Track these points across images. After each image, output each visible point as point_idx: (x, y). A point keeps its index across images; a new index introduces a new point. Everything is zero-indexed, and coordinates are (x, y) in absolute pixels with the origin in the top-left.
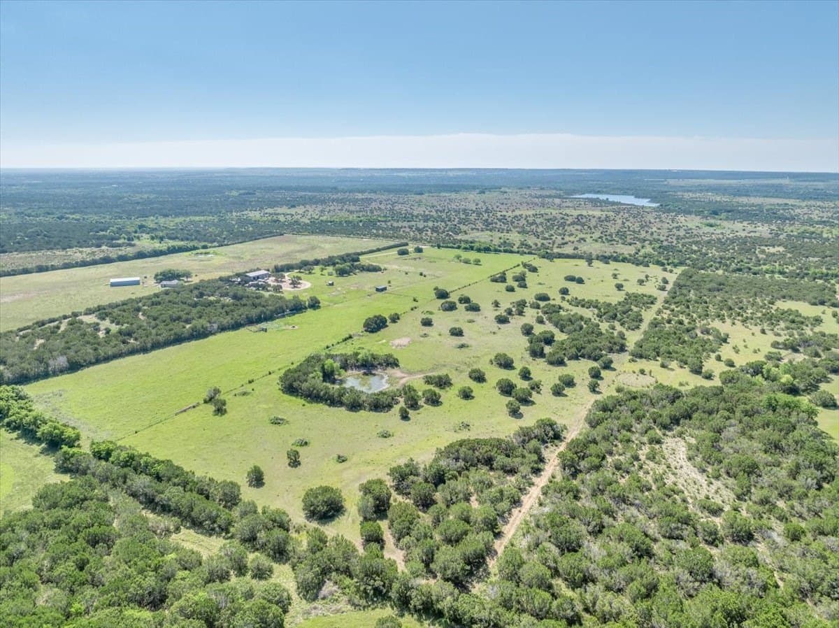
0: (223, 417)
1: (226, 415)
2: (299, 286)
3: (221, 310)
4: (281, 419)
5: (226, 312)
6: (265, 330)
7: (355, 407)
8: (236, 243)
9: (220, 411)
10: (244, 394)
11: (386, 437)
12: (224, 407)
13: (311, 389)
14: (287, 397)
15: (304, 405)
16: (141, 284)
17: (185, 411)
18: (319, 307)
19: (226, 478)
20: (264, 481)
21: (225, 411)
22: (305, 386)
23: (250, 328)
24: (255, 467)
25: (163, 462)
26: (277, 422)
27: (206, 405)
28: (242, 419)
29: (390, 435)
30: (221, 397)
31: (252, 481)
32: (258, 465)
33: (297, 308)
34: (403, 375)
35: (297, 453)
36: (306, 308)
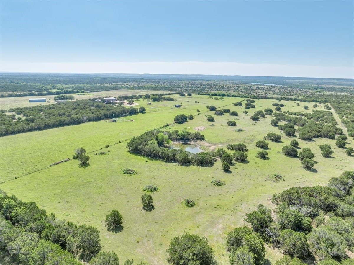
0: (87, 168)
1: (89, 167)
2: (132, 104)
3: (89, 111)
4: (132, 171)
5: (92, 112)
6: (115, 121)
7: (185, 163)
8: (98, 91)
9: (85, 163)
10: (103, 153)
11: (219, 185)
12: (88, 162)
13: (152, 150)
14: (133, 156)
15: (147, 161)
16: (46, 101)
17: (58, 163)
18: (145, 113)
19: (85, 223)
20: (122, 225)
21: (89, 164)
22: (146, 148)
23: (106, 120)
24: (114, 211)
25: (25, 204)
26: (128, 172)
27: (74, 160)
28: (101, 170)
29: (222, 184)
30: (86, 154)
31: (111, 225)
32: (117, 209)
33: (133, 112)
34: (210, 145)
35: (151, 197)
36: (138, 113)
